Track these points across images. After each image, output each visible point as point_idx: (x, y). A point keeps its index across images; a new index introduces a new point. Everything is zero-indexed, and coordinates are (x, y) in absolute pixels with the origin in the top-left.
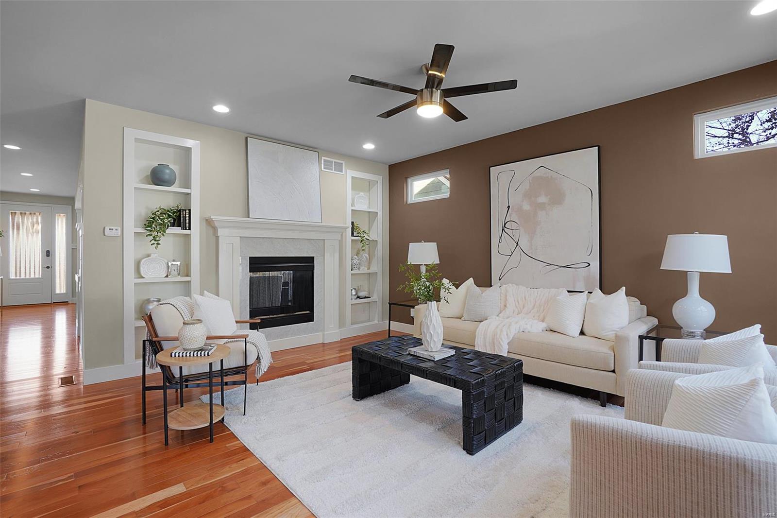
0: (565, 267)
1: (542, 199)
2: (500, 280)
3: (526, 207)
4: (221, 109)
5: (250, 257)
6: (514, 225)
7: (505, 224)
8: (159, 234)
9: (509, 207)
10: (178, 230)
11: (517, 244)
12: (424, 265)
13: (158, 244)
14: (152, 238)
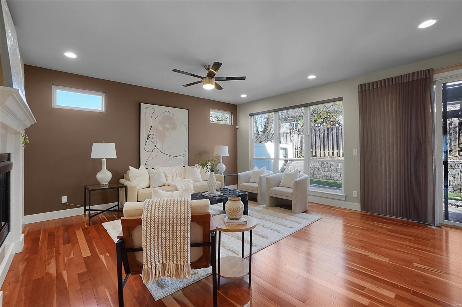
0: (177, 157)
1: (167, 126)
2: (146, 165)
3: (160, 128)
6: (154, 137)
7: (149, 136)
9: (151, 127)
11: (156, 146)
12: (105, 159)
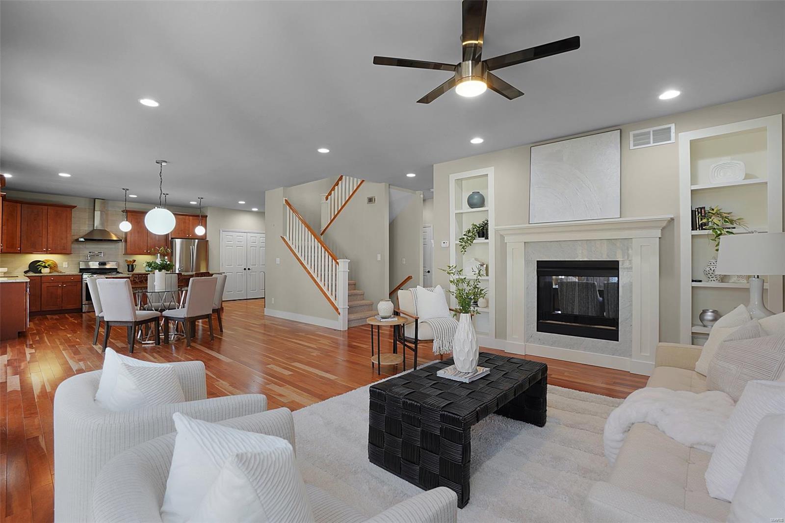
4: (477, 141)
5: (537, 261)
8: (467, 244)
10: (482, 240)
13: (465, 251)
14: (461, 247)
